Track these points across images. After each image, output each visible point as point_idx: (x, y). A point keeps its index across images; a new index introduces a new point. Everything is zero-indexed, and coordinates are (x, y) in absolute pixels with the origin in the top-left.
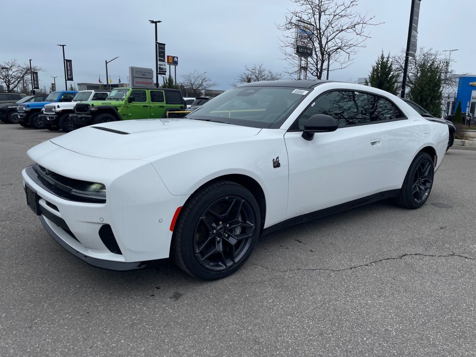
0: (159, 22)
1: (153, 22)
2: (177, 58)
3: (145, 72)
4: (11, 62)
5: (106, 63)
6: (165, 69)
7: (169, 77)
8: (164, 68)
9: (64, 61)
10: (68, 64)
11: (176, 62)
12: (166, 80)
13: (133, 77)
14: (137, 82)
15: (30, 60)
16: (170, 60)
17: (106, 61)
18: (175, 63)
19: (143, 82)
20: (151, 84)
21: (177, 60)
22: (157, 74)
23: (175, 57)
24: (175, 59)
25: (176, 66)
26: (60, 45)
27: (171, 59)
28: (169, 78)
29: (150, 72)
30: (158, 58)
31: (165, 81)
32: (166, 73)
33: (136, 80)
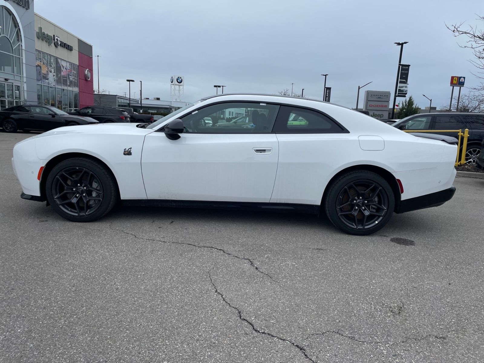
0: (405, 43)
1: (399, 44)
2: (464, 78)
3: (381, 96)
4: (283, 92)
5: (359, 88)
6: (406, 91)
7: (409, 99)
8: (404, 89)
9: (325, 89)
10: (328, 91)
11: (462, 82)
12: (406, 103)
13: (367, 101)
14: (371, 106)
15: (303, 89)
16: (454, 81)
17: (359, 86)
18: (461, 84)
19: (377, 105)
20: (387, 107)
21: (463, 81)
22: (395, 96)
23: (460, 78)
24: (461, 80)
25: (461, 87)
26: (324, 75)
27: (456, 80)
28: (409, 101)
29: (387, 95)
30: (399, 80)
31: (404, 104)
32: (406, 95)
33: (370, 103)
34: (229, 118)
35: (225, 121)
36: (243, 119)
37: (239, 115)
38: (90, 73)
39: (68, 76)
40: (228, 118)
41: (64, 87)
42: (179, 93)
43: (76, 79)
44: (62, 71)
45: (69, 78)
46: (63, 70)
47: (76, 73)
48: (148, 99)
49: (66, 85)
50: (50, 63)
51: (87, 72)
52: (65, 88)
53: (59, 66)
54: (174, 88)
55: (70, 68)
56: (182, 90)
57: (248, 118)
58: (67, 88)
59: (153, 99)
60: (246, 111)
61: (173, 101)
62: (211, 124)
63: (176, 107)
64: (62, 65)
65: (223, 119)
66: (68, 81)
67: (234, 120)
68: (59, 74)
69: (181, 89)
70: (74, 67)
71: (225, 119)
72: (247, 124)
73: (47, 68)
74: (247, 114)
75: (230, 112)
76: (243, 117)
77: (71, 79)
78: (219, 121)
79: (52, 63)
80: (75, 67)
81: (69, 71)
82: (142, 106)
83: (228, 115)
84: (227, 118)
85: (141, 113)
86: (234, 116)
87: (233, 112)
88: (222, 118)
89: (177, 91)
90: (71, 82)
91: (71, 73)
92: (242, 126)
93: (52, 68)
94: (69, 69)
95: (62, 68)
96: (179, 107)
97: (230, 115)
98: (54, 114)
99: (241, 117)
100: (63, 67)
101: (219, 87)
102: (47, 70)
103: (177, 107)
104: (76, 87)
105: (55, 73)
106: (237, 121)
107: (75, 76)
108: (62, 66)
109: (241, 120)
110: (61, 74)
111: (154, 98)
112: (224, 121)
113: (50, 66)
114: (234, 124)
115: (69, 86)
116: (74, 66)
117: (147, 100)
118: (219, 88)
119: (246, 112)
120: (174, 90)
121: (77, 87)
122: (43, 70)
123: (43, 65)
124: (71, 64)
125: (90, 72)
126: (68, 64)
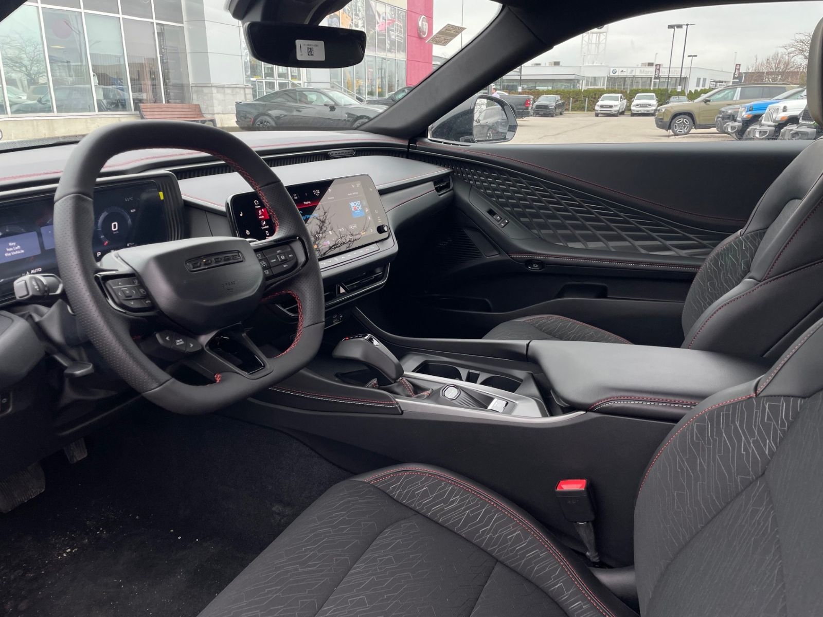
34: (696, 91)
35: (685, 98)
36: (727, 92)
37: (718, 83)
38: (427, 24)
39: (388, 32)
40: (693, 91)
41: (379, 53)
42: (598, 49)
43: (403, 36)
44: (378, 23)
45: (389, 36)
46: (379, 21)
47: (402, 25)
48: (539, 64)
49: (385, 50)
50: (356, 10)
51: (422, 21)
52: (383, 55)
53: (371, 13)
54: (589, 38)
55: (392, 17)
56: (604, 41)
57: (739, 90)
58: (385, 54)
59: (547, 65)
60: (734, 74)
61: (584, 65)
62: (653, 105)
63: (589, 77)
64: (378, 12)
65: (682, 93)
66: (388, 42)
67: (703, 96)
68: (372, 29)
69: (601, 40)
70: (398, 14)
71: (685, 95)
72: (738, 104)
73: (351, 19)
74: (738, 81)
75: (700, 78)
76: (727, 88)
77: (393, 37)
78: (672, 99)
79: (359, 9)
80: (401, 14)
81: (390, 23)
82: (522, 78)
83: (695, 84)
84: (690, 91)
85: (520, 93)
86: (707, 87)
87: (705, 80)
88: (679, 92)
89: (594, 46)
90: (393, 43)
91: (393, 26)
92: (723, 109)
93: (360, 19)
94: (390, 18)
95: (377, 17)
96: (595, 76)
97: (698, 85)
98: (334, 104)
99: (722, 88)
100: (379, 15)
101: (680, 26)
102: (350, 22)
103: (592, 78)
104: (401, 53)
105: (364, 27)
106: (711, 98)
107: (401, 32)
108: (376, 14)
109: (722, 94)
110: (374, 29)
111: (550, 62)
112: (682, 98)
113: (357, 15)
114: (703, 104)
115: (390, 51)
116: (400, 12)
117: (538, 67)
118: (679, 29)
119: (734, 78)
120: (588, 44)
121: (403, 51)
122: (342, 23)
123: (343, 13)
124: (393, 8)
125: (427, 22)
126: (388, 9)
